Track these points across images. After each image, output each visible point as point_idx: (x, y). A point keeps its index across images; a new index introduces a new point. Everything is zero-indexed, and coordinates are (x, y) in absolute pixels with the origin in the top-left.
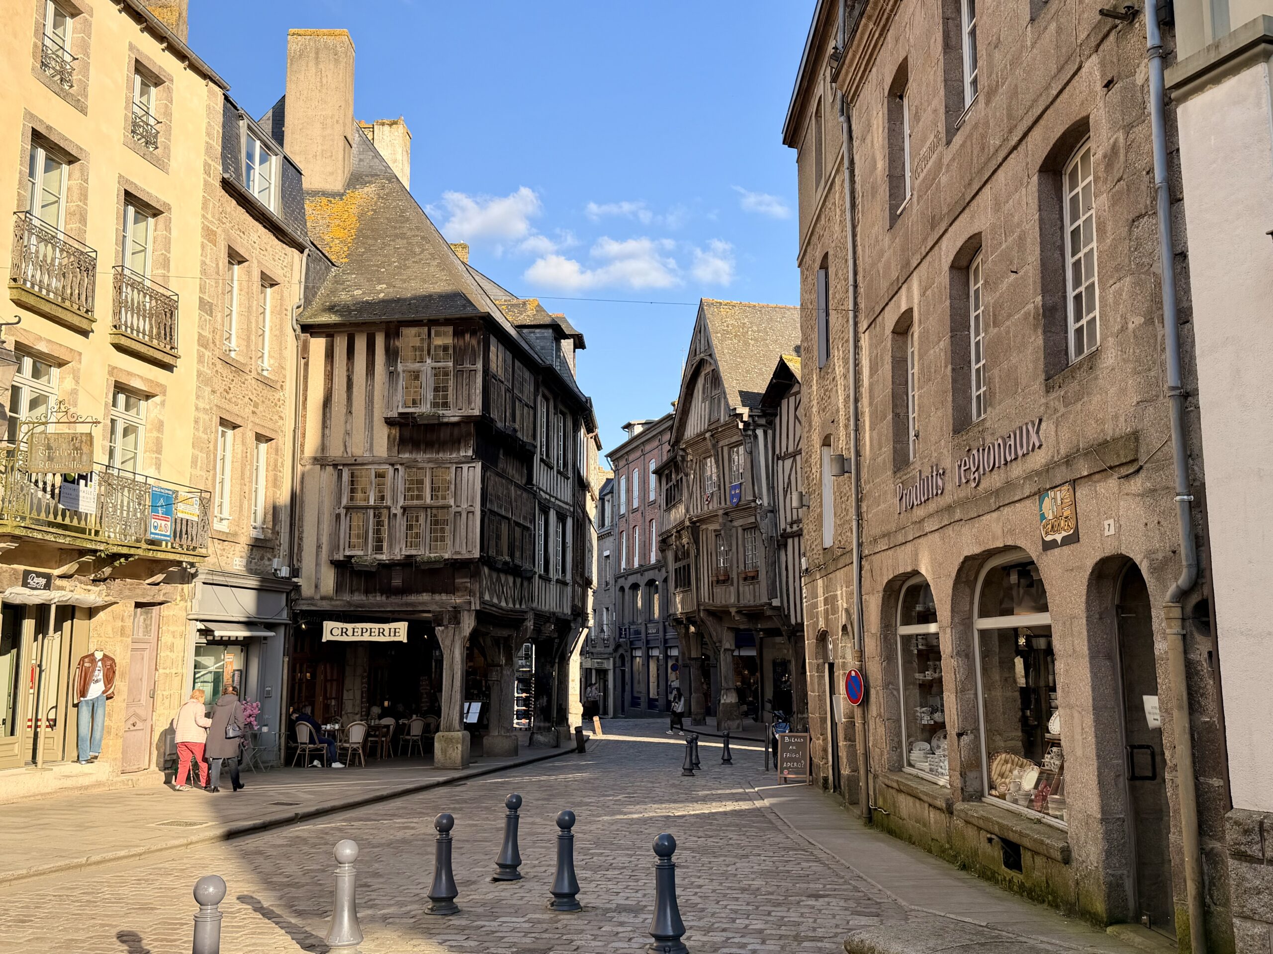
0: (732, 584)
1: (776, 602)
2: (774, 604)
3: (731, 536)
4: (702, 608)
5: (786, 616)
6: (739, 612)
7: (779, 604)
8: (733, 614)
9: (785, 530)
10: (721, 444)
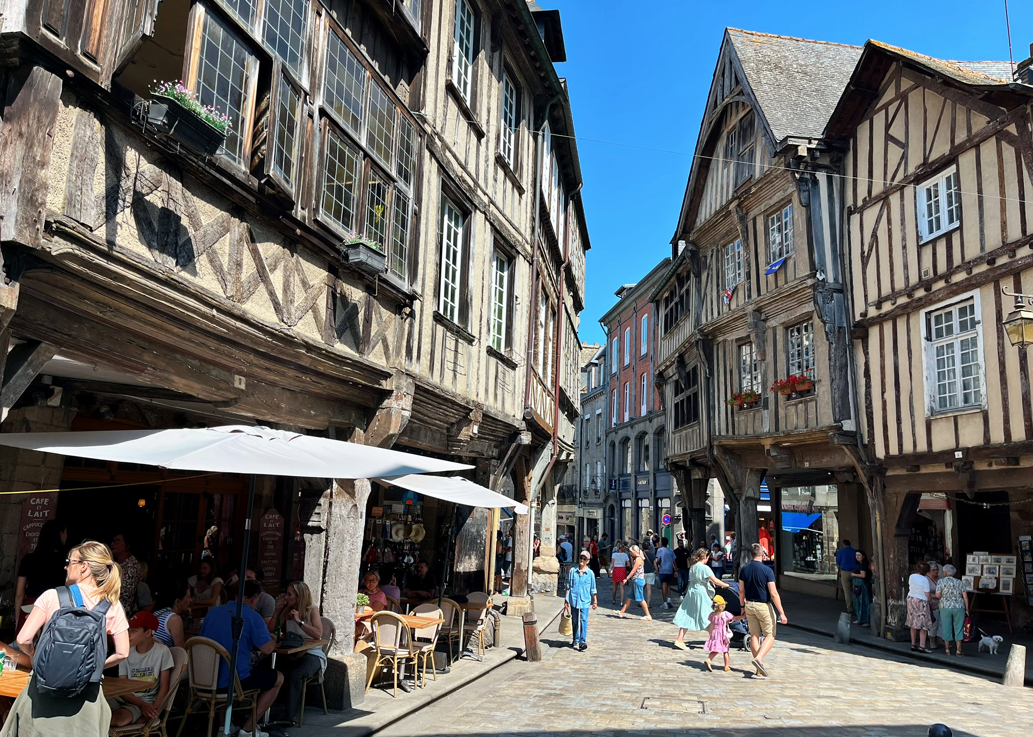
0: (766, 407)
1: (849, 425)
2: (845, 429)
3: (764, 341)
4: (716, 443)
5: (865, 446)
6: (776, 446)
7: (853, 429)
8: (767, 447)
9: (864, 315)
10: (751, 215)
